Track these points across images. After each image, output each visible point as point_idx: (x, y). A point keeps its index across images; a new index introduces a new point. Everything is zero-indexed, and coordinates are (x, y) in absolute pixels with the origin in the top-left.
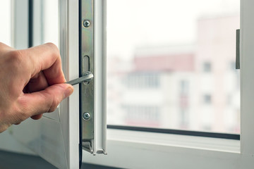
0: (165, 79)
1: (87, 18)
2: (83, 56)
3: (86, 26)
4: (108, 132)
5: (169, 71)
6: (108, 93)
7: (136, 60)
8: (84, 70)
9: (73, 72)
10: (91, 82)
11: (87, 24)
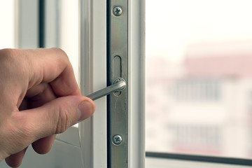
0: (228, 89)
1: (118, 3)
2: (112, 56)
3: (117, 15)
4: (148, 162)
5: (234, 77)
6: (148, 108)
7: (188, 62)
8: (114, 76)
9: (99, 79)
10: (123, 93)
11: (118, 11)
